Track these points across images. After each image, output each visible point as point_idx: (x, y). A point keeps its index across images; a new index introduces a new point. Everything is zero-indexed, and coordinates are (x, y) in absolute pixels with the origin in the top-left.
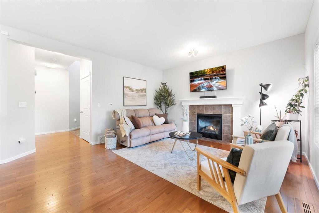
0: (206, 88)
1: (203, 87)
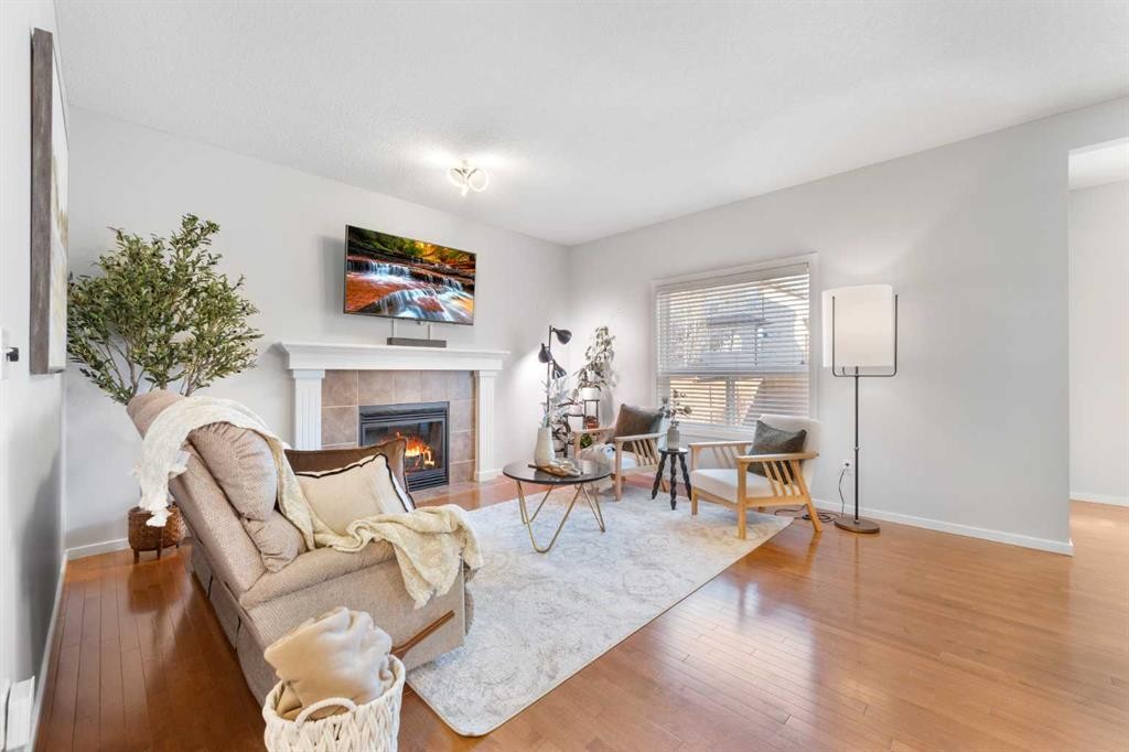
0: (419, 309)
1: (408, 304)
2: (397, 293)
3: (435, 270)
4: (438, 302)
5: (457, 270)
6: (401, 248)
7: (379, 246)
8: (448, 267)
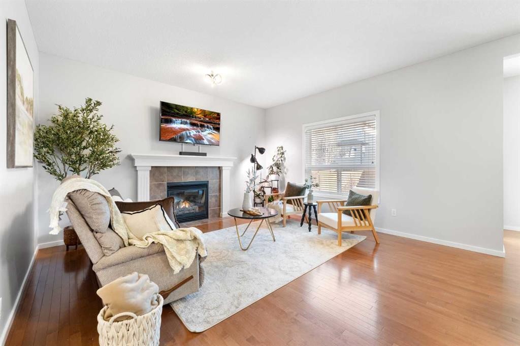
0: (193, 139)
1: (188, 137)
2: (184, 133)
3: (201, 121)
4: (202, 135)
5: (211, 121)
6: (186, 112)
7: (176, 111)
8: (207, 119)
